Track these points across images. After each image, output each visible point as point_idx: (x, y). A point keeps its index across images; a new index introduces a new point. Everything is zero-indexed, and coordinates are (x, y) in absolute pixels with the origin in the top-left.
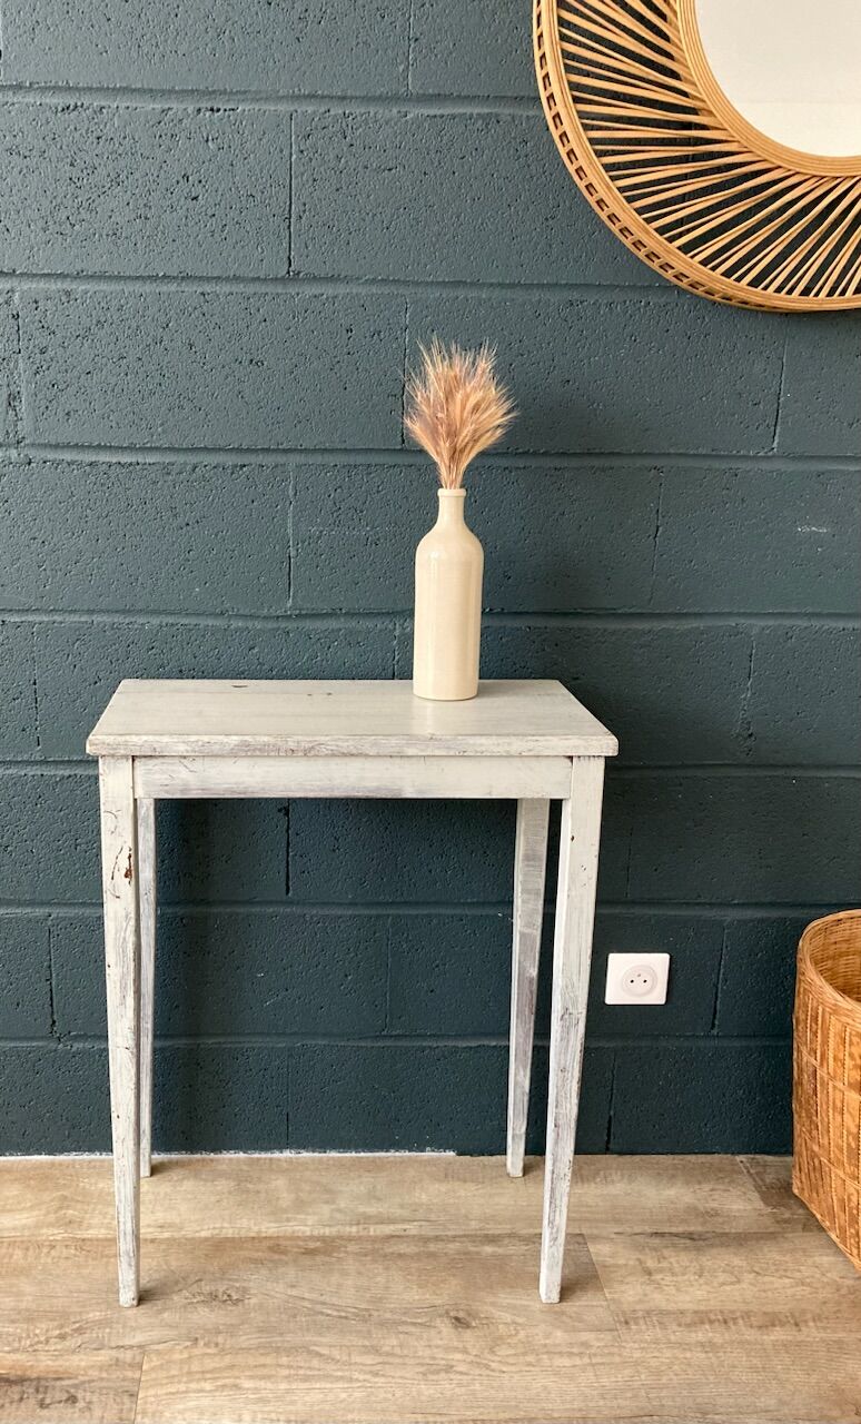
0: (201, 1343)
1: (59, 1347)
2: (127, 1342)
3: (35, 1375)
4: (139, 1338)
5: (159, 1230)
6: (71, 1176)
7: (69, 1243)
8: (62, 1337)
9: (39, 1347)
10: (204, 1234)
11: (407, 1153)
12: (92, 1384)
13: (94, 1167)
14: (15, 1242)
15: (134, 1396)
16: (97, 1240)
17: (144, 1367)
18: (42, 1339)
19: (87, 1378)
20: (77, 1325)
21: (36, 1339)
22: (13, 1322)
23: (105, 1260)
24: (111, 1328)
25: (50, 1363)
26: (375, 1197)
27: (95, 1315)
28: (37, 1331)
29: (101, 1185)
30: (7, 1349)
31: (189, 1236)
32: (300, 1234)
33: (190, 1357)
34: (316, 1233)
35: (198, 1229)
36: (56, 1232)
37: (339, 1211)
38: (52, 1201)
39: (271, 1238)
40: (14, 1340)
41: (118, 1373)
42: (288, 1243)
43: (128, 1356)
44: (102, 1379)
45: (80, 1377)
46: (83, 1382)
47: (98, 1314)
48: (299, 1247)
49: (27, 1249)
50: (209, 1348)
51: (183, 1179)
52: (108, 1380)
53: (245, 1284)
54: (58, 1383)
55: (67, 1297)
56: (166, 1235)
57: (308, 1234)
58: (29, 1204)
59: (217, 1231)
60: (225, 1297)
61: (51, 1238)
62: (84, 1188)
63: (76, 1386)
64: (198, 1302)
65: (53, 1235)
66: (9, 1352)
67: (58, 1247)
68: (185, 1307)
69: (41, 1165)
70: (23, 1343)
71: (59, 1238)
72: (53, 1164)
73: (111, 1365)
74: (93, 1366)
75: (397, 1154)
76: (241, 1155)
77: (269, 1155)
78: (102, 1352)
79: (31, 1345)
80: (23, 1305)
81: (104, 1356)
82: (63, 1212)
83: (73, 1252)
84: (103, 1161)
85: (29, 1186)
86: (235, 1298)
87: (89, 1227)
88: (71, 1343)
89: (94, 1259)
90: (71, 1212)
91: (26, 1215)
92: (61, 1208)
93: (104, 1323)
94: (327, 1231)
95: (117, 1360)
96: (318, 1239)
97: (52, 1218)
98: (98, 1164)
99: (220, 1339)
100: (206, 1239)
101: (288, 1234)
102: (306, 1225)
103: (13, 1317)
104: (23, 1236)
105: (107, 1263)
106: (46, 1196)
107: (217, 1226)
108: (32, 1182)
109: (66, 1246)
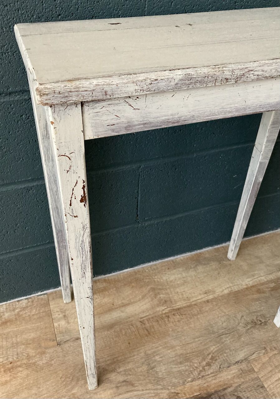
0: (268, 349)
1: (212, 371)
2: (238, 359)
3: (213, 391)
4: (241, 355)
5: (206, 295)
6: (148, 276)
7: (173, 313)
8: (209, 364)
9: (202, 374)
10: (226, 292)
11: (271, 232)
12: (242, 387)
13: (154, 269)
14: (149, 318)
15: (263, 387)
16: (185, 307)
17: (256, 370)
18: (201, 369)
19: (236, 385)
20: (210, 356)
21: (198, 370)
22: (181, 363)
23: (196, 317)
24: (225, 353)
25: (214, 381)
26: (276, 256)
27: (213, 348)
28: (196, 365)
29: (164, 278)
30: (190, 379)
31: (221, 294)
32: (262, 282)
33: (270, 358)
34: (268, 279)
35: (221, 290)
36: (163, 308)
37: (268, 266)
38: (149, 291)
39: (253, 286)
40: (189, 374)
41: (247, 377)
42: (262, 287)
43: (244, 366)
44: (243, 383)
45: (233, 385)
46: (237, 387)
47: (214, 347)
48: (268, 288)
49: (158, 321)
50: (273, 351)
51: (196, 266)
52: (246, 382)
53: (261, 313)
54: (226, 391)
55: (194, 342)
56: (211, 297)
57: (266, 280)
58: (140, 297)
59: (230, 290)
60: (260, 322)
61: (164, 312)
62: (158, 282)
63: (235, 390)
64: (251, 328)
65: (163, 310)
66: (192, 381)
67: (170, 316)
68: (247, 332)
69: (130, 275)
70: (194, 373)
71: (166, 311)
72: (136, 273)
73: (241, 374)
74: (234, 377)
75: (268, 233)
76: (210, 248)
77: (221, 245)
78: (232, 367)
79: (199, 374)
80: (179, 352)
81: (234, 370)
82: (158, 296)
83: (178, 316)
84: (155, 265)
85: (133, 287)
86: (263, 321)
87: (176, 302)
88: (215, 367)
89: (191, 318)
90: (161, 296)
91: (143, 303)
92: (156, 295)
93: (221, 351)
94: (272, 277)
95: (241, 369)
96: (272, 281)
97: (156, 301)
98: (155, 267)
99: (274, 344)
100: (229, 294)
101: (259, 283)
102: (261, 276)
103: (179, 361)
104: (150, 315)
105: (198, 318)
106: (145, 290)
107: (228, 286)
108: (133, 284)
109: (174, 314)
